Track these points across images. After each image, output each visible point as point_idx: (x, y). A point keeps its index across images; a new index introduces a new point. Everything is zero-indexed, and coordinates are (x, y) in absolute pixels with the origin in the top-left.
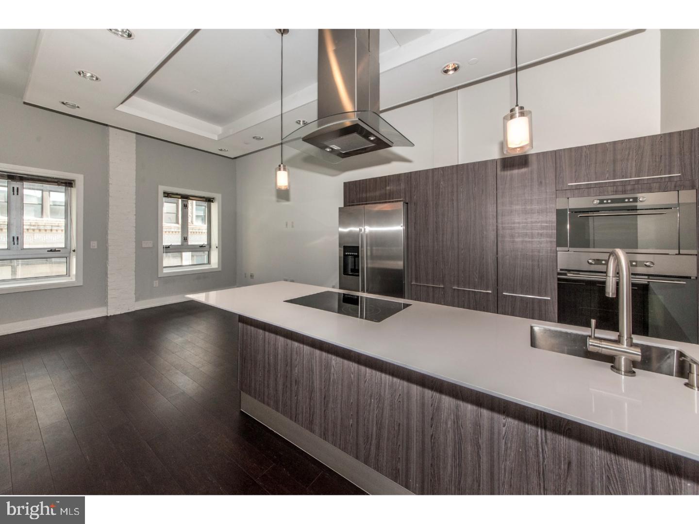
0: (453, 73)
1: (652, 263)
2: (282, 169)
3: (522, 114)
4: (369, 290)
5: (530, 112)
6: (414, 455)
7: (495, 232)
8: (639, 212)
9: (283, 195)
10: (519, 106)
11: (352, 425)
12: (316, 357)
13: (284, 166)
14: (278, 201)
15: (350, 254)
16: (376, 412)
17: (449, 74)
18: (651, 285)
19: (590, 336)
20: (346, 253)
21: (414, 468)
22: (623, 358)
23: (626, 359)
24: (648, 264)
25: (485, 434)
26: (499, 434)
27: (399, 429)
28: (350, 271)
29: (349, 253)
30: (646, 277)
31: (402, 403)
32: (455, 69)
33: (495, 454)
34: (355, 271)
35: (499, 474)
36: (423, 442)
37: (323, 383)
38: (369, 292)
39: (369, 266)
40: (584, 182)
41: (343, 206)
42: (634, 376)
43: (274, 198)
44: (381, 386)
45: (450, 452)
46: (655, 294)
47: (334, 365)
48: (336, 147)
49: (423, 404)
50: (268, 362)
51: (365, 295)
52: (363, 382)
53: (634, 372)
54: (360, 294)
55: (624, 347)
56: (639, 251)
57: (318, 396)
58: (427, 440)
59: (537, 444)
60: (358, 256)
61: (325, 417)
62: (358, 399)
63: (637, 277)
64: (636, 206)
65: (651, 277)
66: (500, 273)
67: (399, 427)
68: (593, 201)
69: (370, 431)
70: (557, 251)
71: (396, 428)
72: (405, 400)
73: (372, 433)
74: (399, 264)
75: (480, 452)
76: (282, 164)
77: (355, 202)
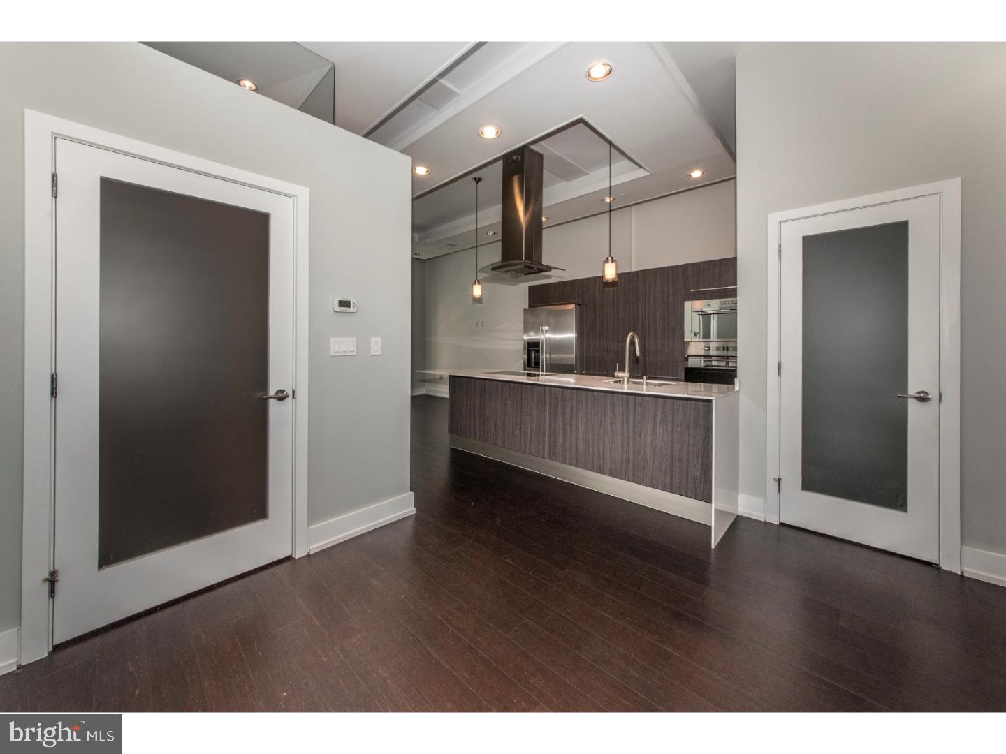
2: (477, 284)
9: (478, 301)
14: (474, 306)
15: (533, 349)
20: (530, 349)
28: (533, 364)
34: (537, 365)
40: (702, 289)
41: (527, 307)
43: (470, 303)
60: (539, 350)
76: (477, 280)
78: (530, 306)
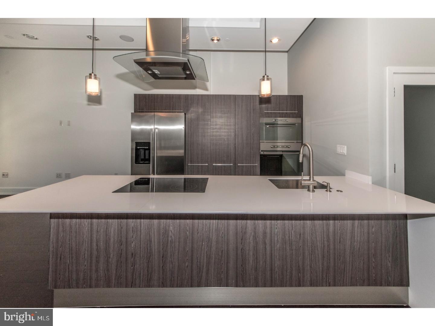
0: (217, 42)
1: (290, 146)
2: (93, 77)
3: (268, 79)
4: (158, 172)
5: (271, 79)
6: (231, 264)
7: (234, 133)
8: (278, 126)
9: (95, 100)
10: (267, 75)
11: (187, 266)
12: (154, 229)
13: (95, 75)
14: (89, 105)
15: (142, 148)
16: (206, 250)
17: (214, 42)
18: (283, 155)
19: (301, 180)
20: (138, 148)
21: (232, 273)
22: (311, 186)
23: (312, 186)
24: (289, 147)
25: (268, 236)
26: (274, 233)
27: (222, 255)
28: (140, 161)
29: (140, 148)
30: (282, 152)
31: (224, 237)
32: (218, 40)
33: (273, 244)
34: (147, 160)
35: (274, 252)
36: (237, 254)
37: (161, 246)
38: (158, 174)
39: (159, 155)
40: (270, 111)
41: (133, 112)
42: (314, 192)
43: (85, 102)
44: (209, 232)
45: (251, 253)
46: (285, 158)
47: (172, 230)
48: (157, 72)
49: (237, 234)
50: (97, 249)
51: (156, 176)
52: (196, 233)
53: (314, 191)
54: (151, 176)
55: (311, 181)
56: (278, 141)
57: (156, 258)
58: (239, 252)
59: (289, 231)
60: (149, 149)
61: (163, 270)
62: (192, 246)
63: (278, 152)
64: (278, 123)
65: (283, 152)
66: (237, 153)
67: (222, 253)
68: (273, 120)
69: (202, 264)
70: (260, 143)
71: (220, 254)
72: (226, 235)
73: (203, 265)
74: (181, 152)
75: (266, 246)
76: (93, 73)
77: (145, 109)
78: (135, 111)
